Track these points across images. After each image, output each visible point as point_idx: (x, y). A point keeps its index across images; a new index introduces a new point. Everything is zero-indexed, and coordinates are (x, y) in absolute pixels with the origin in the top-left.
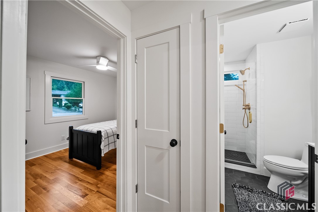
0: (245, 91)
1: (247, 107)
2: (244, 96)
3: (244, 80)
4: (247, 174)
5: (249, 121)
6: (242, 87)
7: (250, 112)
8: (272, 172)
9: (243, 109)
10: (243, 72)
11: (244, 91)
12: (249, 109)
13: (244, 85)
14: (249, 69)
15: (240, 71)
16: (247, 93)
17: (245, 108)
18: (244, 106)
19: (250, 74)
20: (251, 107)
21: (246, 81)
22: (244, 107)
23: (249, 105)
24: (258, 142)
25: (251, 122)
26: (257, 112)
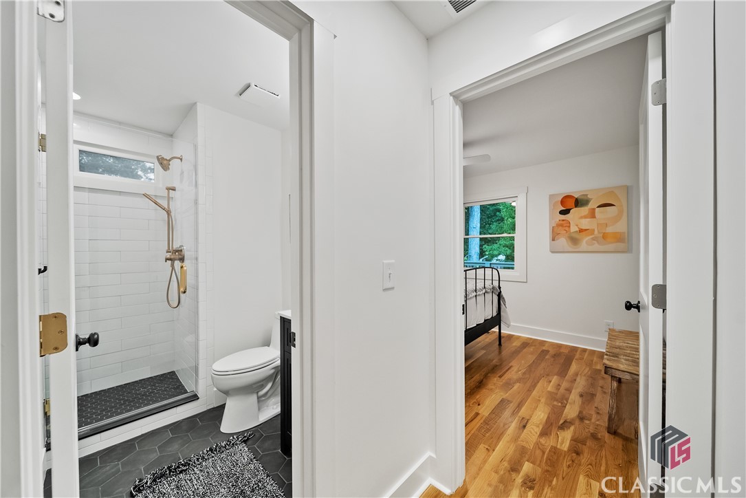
0: (173, 214)
1: (177, 256)
2: (170, 227)
3: (170, 185)
4: (175, 427)
5: (182, 290)
6: (164, 204)
7: (182, 267)
8: (226, 393)
9: (167, 259)
10: (165, 162)
11: (169, 213)
12: (182, 260)
13: (169, 198)
14: (181, 159)
15: (158, 157)
16: (176, 220)
17: (172, 257)
18: (170, 254)
19: (182, 173)
20: (187, 254)
21: (174, 189)
22: (168, 255)
23: (181, 251)
24: (201, 337)
25: (185, 292)
26: (199, 264)
